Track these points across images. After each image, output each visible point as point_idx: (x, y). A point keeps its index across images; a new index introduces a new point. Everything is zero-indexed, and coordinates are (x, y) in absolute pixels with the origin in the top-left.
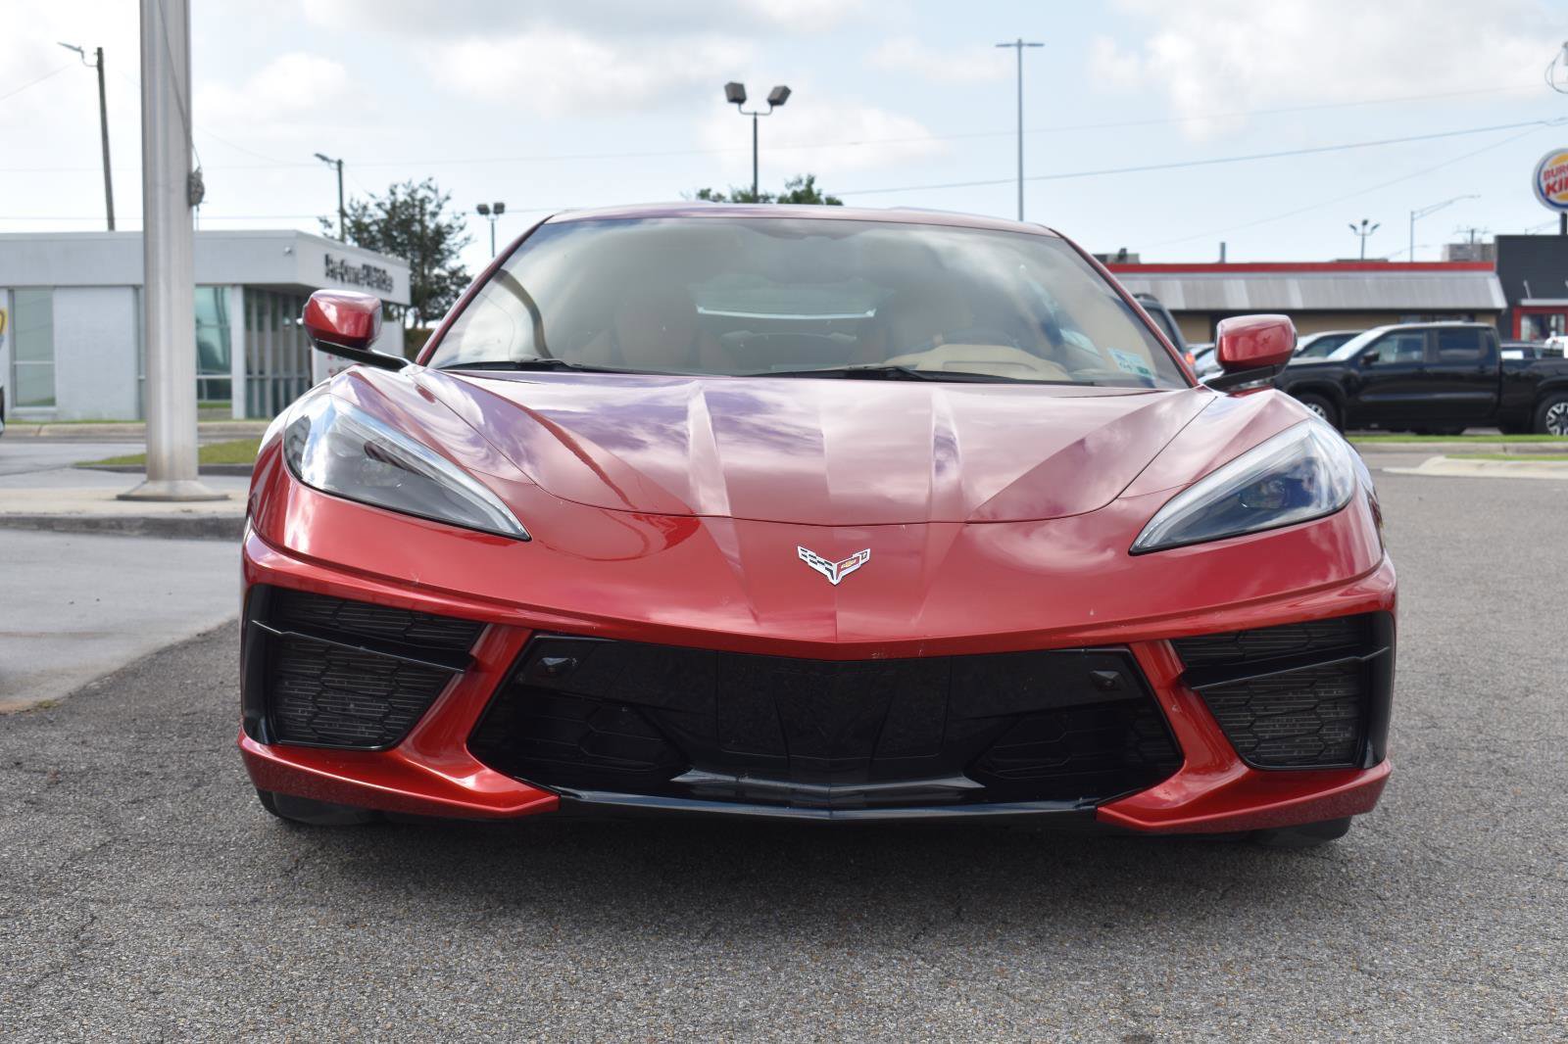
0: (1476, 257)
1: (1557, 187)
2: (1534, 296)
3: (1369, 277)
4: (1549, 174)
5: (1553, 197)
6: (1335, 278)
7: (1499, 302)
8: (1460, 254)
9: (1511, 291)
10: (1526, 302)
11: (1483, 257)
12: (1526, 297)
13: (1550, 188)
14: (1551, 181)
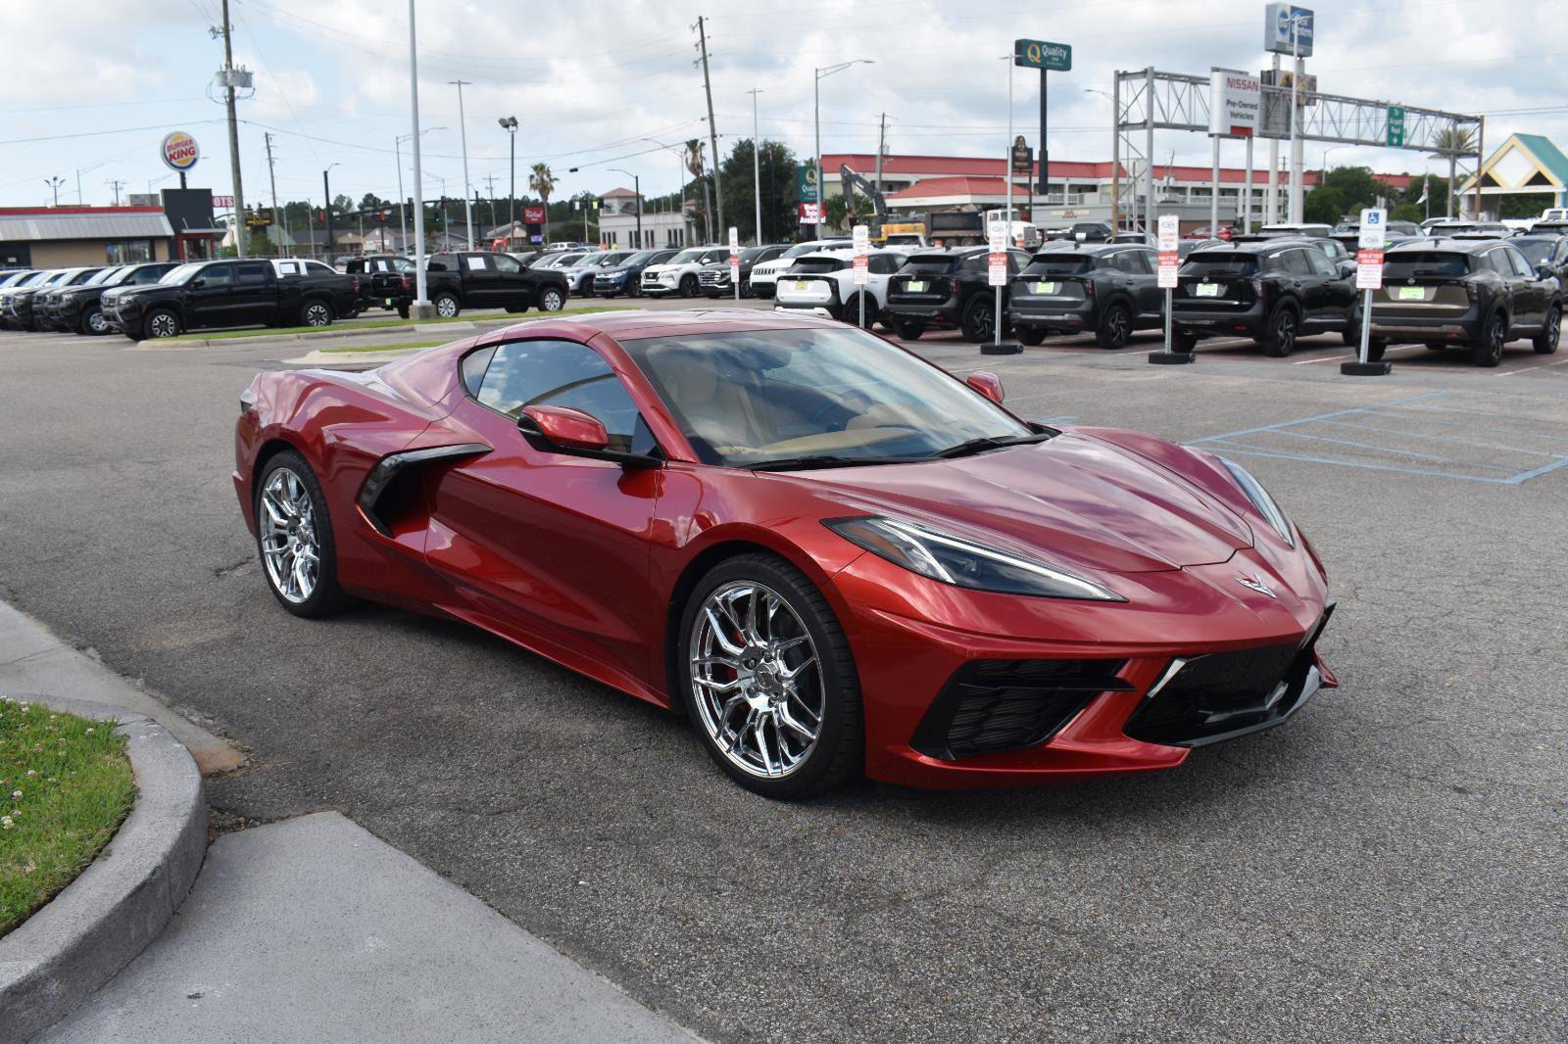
0: (148, 203)
1: (176, 156)
2: (190, 228)
3: (83, 218)
4: (170, 148)
5: (174, 162)
6: (60, 218)
7: (169, 231)
8: (137, 202)
9: (175, 224)
10: (185, 231)
11: (152, 204)
12: (185, 228)
13: (172, 157)
14: (172, 152)
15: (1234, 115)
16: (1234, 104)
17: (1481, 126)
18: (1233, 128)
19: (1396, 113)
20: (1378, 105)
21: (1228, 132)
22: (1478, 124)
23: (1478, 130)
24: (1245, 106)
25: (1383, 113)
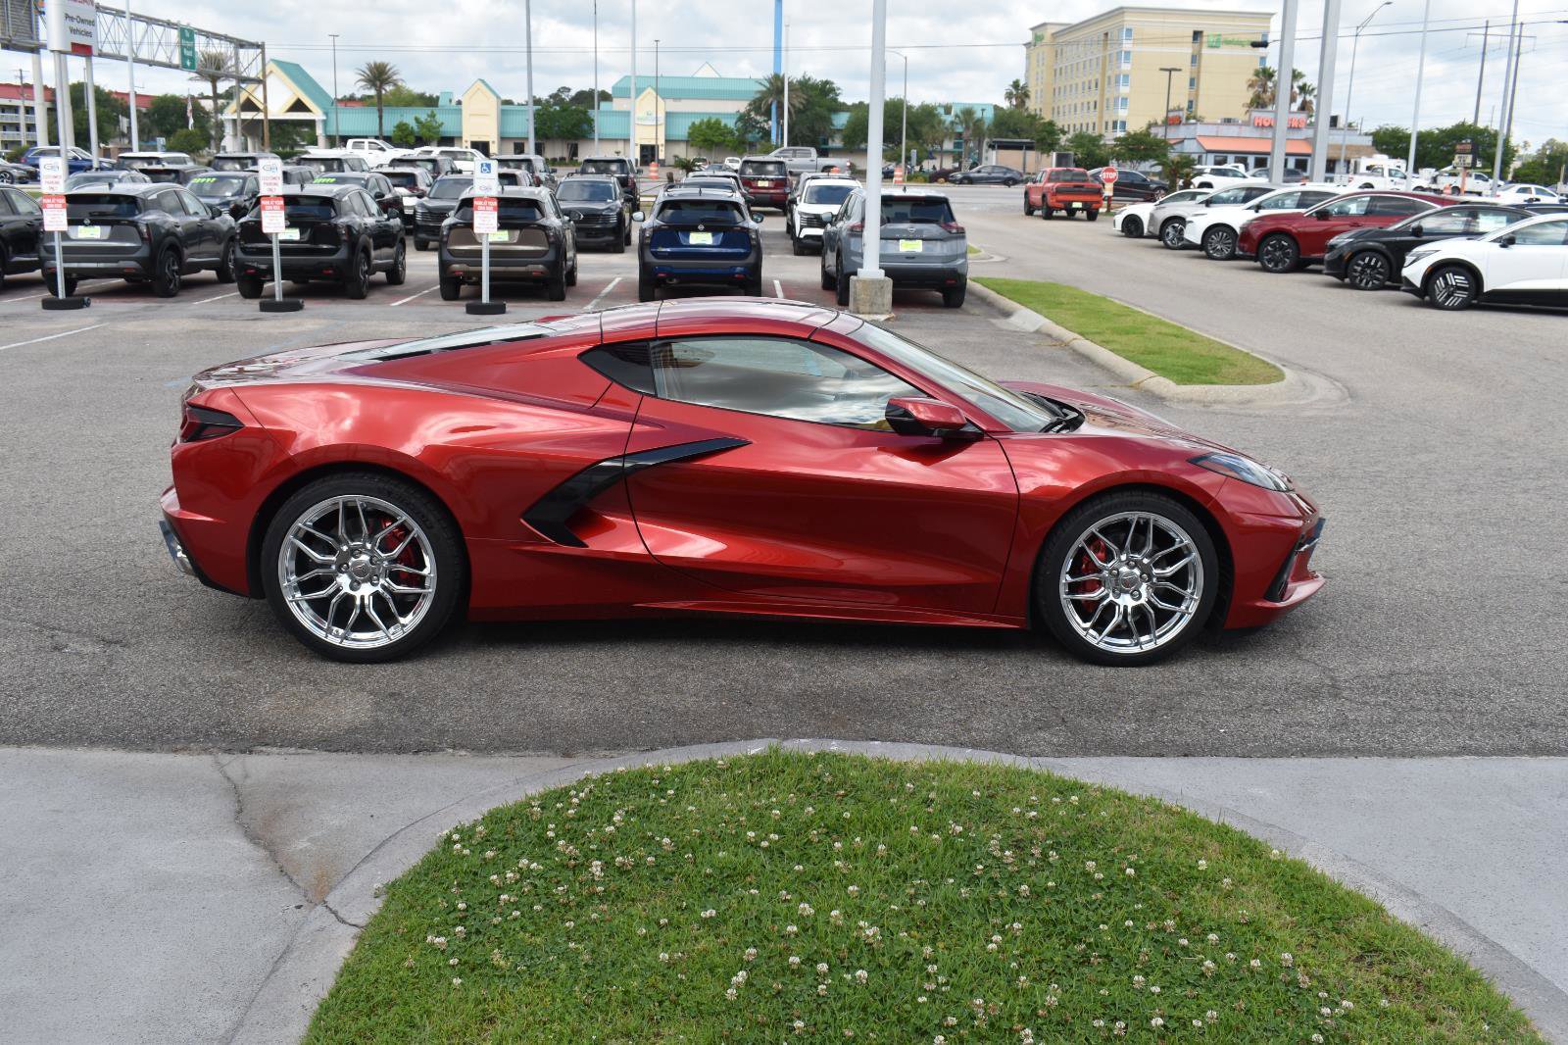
15: (73, 31)
16: (72, 19)
17: (263, 53)
18: (74, 45)
19: (187, 35)
20: (169, 24)
21: (69, 48)
22: (259, 51)
23: (260, 57)
24: (83, 21)
25: (174, 34)
